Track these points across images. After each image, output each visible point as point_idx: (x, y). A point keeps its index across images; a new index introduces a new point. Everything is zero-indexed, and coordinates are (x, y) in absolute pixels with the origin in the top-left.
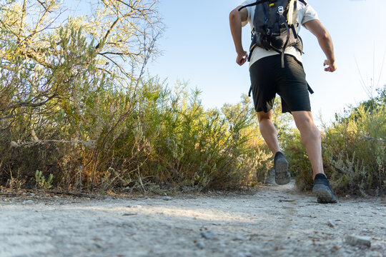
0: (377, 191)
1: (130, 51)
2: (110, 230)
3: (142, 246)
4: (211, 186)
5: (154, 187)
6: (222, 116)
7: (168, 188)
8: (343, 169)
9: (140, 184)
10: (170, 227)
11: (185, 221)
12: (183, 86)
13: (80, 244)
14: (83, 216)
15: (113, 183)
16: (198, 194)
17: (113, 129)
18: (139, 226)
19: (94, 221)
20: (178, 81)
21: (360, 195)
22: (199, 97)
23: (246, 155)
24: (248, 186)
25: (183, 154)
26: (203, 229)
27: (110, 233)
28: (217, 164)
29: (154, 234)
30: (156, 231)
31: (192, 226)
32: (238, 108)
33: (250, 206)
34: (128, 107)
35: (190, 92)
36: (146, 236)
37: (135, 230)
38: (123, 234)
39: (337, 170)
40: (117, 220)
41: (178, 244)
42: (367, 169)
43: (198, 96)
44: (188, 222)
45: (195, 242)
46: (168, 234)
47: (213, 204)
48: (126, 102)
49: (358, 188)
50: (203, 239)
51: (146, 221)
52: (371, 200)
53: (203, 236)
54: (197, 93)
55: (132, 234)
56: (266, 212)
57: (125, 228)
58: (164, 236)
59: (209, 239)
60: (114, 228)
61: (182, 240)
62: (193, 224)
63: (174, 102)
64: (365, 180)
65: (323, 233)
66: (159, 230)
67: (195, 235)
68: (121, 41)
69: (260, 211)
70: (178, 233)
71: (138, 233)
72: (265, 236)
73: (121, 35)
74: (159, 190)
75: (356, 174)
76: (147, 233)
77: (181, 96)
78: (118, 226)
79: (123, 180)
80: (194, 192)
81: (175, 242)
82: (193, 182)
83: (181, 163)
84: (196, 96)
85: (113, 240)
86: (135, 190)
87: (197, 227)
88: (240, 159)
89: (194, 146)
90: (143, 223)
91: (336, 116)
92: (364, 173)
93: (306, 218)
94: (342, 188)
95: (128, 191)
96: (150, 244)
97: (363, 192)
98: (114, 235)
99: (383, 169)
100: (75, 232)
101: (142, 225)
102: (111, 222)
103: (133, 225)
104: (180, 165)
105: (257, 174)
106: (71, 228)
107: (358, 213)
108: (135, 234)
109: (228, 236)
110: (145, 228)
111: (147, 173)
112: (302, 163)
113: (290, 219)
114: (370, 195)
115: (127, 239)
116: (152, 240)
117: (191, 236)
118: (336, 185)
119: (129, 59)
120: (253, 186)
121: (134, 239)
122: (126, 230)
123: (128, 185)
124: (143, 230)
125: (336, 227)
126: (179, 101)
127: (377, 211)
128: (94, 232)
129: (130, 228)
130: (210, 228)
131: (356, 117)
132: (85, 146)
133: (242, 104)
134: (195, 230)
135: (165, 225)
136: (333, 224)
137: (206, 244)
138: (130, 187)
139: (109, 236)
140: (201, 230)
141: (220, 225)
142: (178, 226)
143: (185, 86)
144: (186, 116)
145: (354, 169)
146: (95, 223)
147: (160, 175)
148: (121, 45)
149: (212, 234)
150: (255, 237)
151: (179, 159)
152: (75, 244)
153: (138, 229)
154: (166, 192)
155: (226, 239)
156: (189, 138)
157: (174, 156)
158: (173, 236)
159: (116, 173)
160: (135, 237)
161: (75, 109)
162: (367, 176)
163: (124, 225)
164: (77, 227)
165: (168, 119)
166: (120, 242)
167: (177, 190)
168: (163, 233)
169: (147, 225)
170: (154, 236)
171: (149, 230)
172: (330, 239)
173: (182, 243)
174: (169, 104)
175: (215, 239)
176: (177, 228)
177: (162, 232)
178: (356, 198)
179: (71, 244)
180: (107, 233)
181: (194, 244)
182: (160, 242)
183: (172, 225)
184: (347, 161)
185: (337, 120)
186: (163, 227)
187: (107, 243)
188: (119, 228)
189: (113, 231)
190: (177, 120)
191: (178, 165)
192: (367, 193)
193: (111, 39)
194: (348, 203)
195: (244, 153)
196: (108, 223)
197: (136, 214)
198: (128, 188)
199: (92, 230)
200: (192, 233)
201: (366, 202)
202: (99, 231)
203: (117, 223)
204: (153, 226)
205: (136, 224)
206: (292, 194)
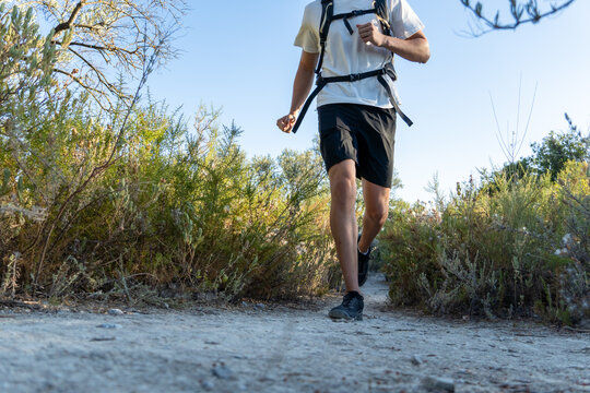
0: (510, 310)
1: (118, 44)
2: (70, 364)
3: (120, 386)
4: (248, 292)
5: (146, 292)
6: (279, 171)
7: (173, 296)
8: (460, 274)
9: (122, 286)
10: (166, 361)
11: (192, 351)
12: (211, 117)
13: (24, 383)
14: (23, 340)
15: (73, 284)
16: (224, 306)
17: (79, 191)
18: (116, 358)
19: (43, 348)
20: (201, 108)
21: (484, 316)
22: (237, 140)
23: (312, 243)
24: (311, 296)
25: (201, 239)
26: (218, 364)
27: (71, 367)
28: (261, 257)
29: (140, 370)
30: (144, 366)
31: (200, 360)
32: (307, 160)
33: (303, 330)
34: (109, 151)
35: (221, 130)
36: (127, 373)
37: (110, 363)
38: (90, 368)
39: (451, 275)
40: (81, 348)
41: (175, 385)
42: (497, 276)
43: (235, 138)
44: (197, 354)
45: (200, 381)
46: (162, 371)
47: (246, 325)
48: (107, 142)
49: (482, 306)
50: (215, 378)
51: (129, 349)
52: (499, 324)
53: (215, 374)
54: (234, 132)
55: (106, 369)
56: (326, 340)
57: (94, 360)
58: (156, 373)
59: (223, 378)
60: (77, 360)
61: (182, 378)
62: (204, 356)
63: (193, 147)
64: (494, 293)
65: (398, 373)
66: (148, 364)
67: (204, 372)
68: (102, 24)
69: (316, 338)
70: (177, 369)
71: (115, 367)
72: (310, 375)
73: (102, 13)
74: (155, 299)
75: (481, 282)
76: (129, 368)
77: (206, 134)
78: (83, 357)
79: (93, 280)
80: (217, 303)
81: (171, 381)
82: (216, 286)
83: (197, 252)
84: (231, 138)
85: (75, 378)
86: (114, 298)
87: (208, 360)
88: (300, 250)
89: (223, 225)
90: (123, 354)
91: (458, 188)
92: (493, 281)
93: (385, 351)
94: (458, 305)
95: (99, 298)
96: (133, 384)
97: (488, 312)
98: (78, 371)
99: (521, 278)
100: (13, 365)
101: (122, 357)
102: (70, 350)
103: (108, 355)
104: (196, 256)
105: (329, 274)
106: (7, 359)
107: (468, 344)
108: (110, 369)
109: (254, 374)
110: (126, 361)
111: (136, 267)
112: (401, 261)
113: (360, 351)
114: (499, 316)
115: (98, 376)
116: (136, 378)
117: (196, 374)
118: (449, 299)
119: (115, 59)
120: (320, 295)
121: (107, 377)
122: (96, 363)
123: (100, 289)
124: (122, 364)
125: (423, 366)
126: (202, 144)
127: (498, 343)
128: (44, 365)
129: (103, 361)
130: (228, 363)
131: (491, 191)
132: (25, 217)
133: (313, 152)
134: (204, 365)
135: (159, 357)
136: (420, 361)
137: (216, 385)
138: (104, 291)
139: (69, 373)
140: (214, 365)
141: (246, 358)
142: (179, 358)
143: (215, 117)
144: (212, 173)
145: (478, 275)
146: (43, 352)
147: (159, 272)
148: (101, 31)
149: (229, 372)
150: (294, 378)
151: (195, 247)
152: (16, 382)
153: (115, 362)
154: (167, 301)
155: (249, 378)
156: (215, 210)
157: (186, 240)
158: (169, 374)
159: (80, 266)
160: (110, 373)
161: (10, 150)
162: (498, 286)
163: (92, 356)
164: (16, 358)
165: (180, 175)
166: (86, 381)
167: (188, 300)
168: (154, 369)
169: (130, 356)
170: (139, 374)
171: (131, 365)
172: (404, 382)
173: (182, 383)
174: (183, 149)
175: (232, 378)
176: (178, 362)
177: (152, 368)
178: (477, 321)
179: (9, 382)
180: (65, 368)
181: (197, 384)
182: (147, 382)
183: (169, 357)
184: (467, 261)
185: (459, 194)
186: (155, 361)
187: (66, 382)
188: (85, 360)
189: (76, 365)
190: (195, 177)
191: (193, 255)
192: (494, 313)
193: (84, 17)
194: (463, 329)
195: (309, 239)
196: (66, 351)
197: (113, 339)
198: (100, 292)
199: (41, 363)
200: (199, 370)
201: (490, 328)
202: (52, 365)
203: (81, 352)
204: (140, 358)
205: (112, 355)
206: (382, 311)
